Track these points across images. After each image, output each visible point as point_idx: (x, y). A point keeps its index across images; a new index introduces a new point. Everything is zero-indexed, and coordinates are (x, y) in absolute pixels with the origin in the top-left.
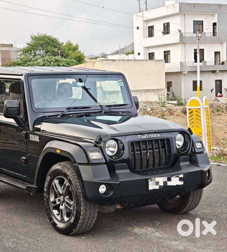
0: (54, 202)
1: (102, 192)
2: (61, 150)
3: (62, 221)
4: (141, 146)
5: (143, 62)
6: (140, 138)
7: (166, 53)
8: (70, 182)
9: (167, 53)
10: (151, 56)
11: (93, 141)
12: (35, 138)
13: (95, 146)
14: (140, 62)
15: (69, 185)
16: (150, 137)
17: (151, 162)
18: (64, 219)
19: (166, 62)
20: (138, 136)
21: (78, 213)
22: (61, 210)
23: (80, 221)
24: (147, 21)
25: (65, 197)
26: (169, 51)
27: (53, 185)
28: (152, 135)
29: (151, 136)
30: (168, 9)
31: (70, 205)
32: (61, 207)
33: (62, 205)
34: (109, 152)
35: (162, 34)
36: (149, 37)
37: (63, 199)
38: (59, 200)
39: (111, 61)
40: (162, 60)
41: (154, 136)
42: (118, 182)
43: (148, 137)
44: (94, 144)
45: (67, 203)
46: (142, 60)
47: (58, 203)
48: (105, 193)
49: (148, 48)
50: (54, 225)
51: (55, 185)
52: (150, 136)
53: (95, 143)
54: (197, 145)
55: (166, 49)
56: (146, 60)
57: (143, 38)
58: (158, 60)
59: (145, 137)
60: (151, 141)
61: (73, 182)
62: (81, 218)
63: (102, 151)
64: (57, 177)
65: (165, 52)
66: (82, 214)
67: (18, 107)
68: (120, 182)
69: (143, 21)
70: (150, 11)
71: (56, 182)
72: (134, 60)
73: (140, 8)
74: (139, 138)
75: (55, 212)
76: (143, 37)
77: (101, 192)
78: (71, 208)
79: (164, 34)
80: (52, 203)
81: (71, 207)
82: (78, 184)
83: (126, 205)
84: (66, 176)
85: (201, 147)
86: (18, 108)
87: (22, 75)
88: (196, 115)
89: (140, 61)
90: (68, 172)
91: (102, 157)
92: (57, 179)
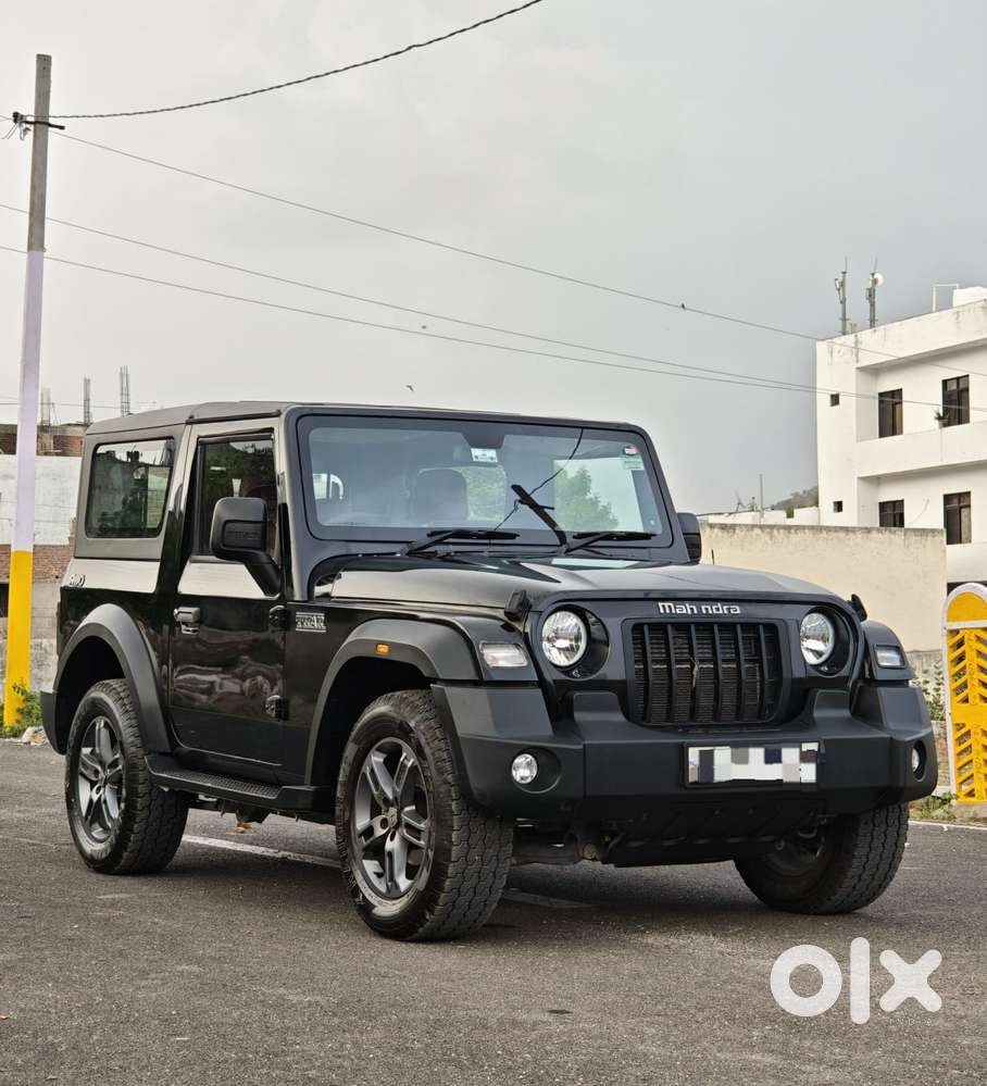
0: (369, 831)
1: (522, 778)
2: (393, 646)
3: (392, 893)
4: (671, 641)
5: (851, 535)
6: (668, 611)
7: (955, 504)
8: (419, 752)
9: (956, 501)
10: (892, 515)
11: (500, 614)
12: (313, 624)
13: (508, 627)
14: (838, 538)
15: (417, 763)
16: (704, 612)
17: (705, 701)
18: (397, 887)
19: (950, 542)
20: (660, 604)
21: (442, 854)
22: (390, 854)
23: (448, 882)
24: (875, 371)
25: (402, 809)
26: (968, 494)
27: (364, 775)
28: (714, 607)
29: (707, 609)
30: (960, 319)
31: (416, 832)
32: (389, 845)
33: (392, 839)
34: (555, 651)
35: (937, 422)
36: (882, 434)
37: (395, 818)
38: (384, 823)
39: (716, 530)
40: (933, 531)
41: (718, 609)
42: (579, 744)
43: (696, 612)
44: (502, 623)
45: (408, 826)
46: (846, 530)
47: (379, 832)
48: (536, 783)
49: (877, 481)
50: (366, 909)
51: (372, 771)
52: (703, 607)
53: (505, 618)
54: (883, 657)
55: (955, 486)
56: (866, 528)
57: (857, 441)
58: (916, 531)
59: (684, 612)
60: (706, 626)
61: (427, 750)
62: (450, 870)
63: (530, 647)
64: (377, 745)
65: (948, 498)
66: (454, 857)
67: (261, 519)
68: (584, 746)
69: (858, 368)
70: (885, 329)
71: (376, 759)
72: (812, 528)
73: (844, 319)
74: (662, 611)
75: (371, 866)
76: (855, 437)
77: (518, 779)
78: (422, 842)
79: (945, 425)
80: (360, 836)
81: (419, 839)
82: (445, 755)
83: (616, 841)
84: (405, 732)
85: (898, 664)
86: (260, 525)
87: (278, 414)
88: (974, 654)
89: (842, 535)
90: (413, 718)
91: (525, 664)
92: (380, 750)
